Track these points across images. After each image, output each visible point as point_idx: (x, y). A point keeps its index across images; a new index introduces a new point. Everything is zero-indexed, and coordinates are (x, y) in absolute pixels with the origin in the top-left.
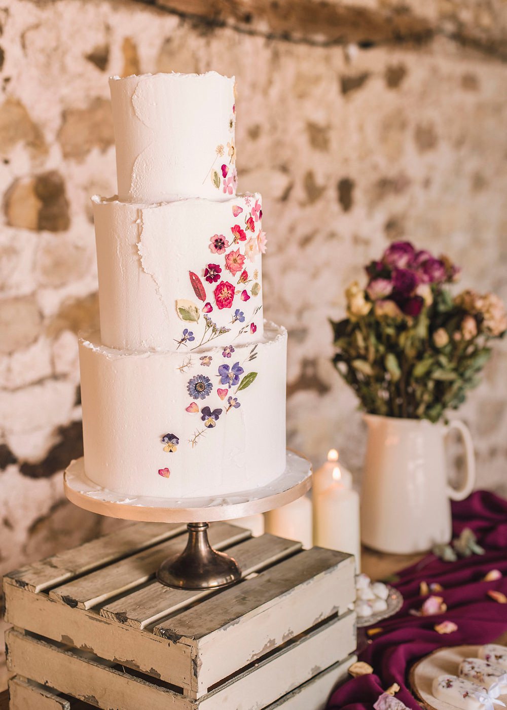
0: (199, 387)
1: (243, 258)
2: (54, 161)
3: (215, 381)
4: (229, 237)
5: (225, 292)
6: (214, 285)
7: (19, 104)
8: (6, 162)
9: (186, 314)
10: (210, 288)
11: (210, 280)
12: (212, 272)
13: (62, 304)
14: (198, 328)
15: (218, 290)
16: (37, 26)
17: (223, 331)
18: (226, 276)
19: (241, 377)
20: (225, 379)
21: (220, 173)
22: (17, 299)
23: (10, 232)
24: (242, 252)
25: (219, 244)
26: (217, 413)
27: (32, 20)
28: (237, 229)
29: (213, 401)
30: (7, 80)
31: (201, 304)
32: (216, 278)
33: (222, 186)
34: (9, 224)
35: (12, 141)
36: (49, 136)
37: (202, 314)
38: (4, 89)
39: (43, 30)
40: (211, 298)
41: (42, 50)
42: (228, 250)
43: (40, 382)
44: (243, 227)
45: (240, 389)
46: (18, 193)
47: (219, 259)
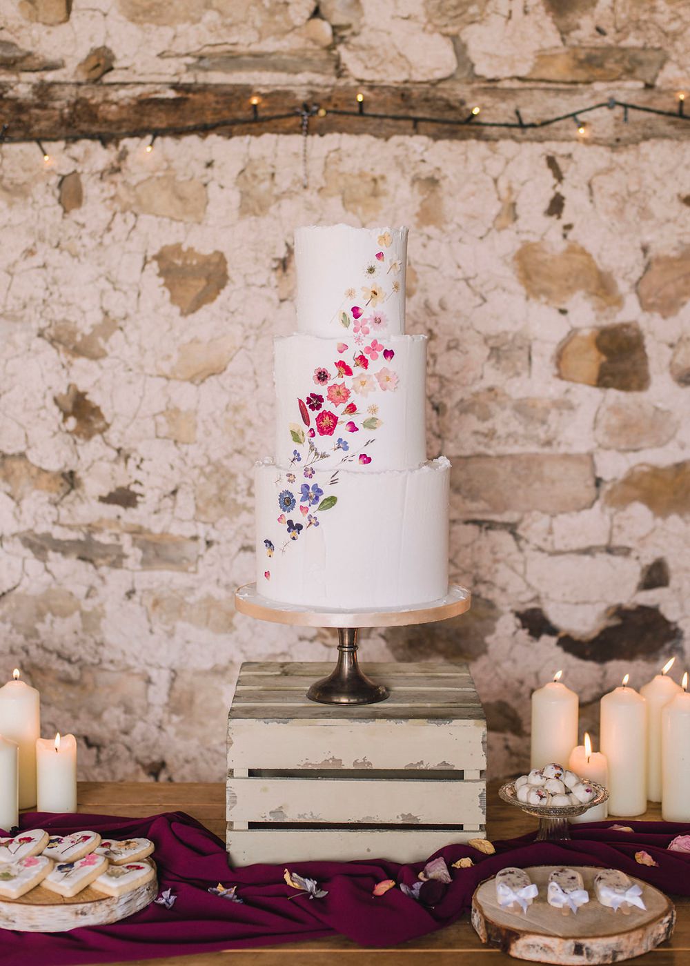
0: (287, 502)
1: (348, 392)
2: (630, 312)
3: (298, 497)
4: (333, 371)
5: (327, 421)
6: (316, 413)
7: (583, 252)
8: (563, 312)
9: (296, 437)
10: (313, 415)
11: (312, 407)
12: (315, 401)
13: (632, 470)
14: (303, 449)
15: (320, 418)
16: (609, 171)
17: (324, 456)
18: (327, 406)
19: (321, 498)
20: (306, 497)
21: (350, 314)
22: (567, 457)
23: (564, 385)
24: (348, 386)
25: (322, 376)
26: (299, 527)
27: (602, 164)
28: (341, 364)
29: (296, 516)
30: (568, 227)
31: (306, 429)
32: (319, 407)
33: (352, 326)
34: (560, 376)
35: (570, 289)
36: (623, 287)
37: (307, 436)
38: (565, 236)
39: (618, 175)
40: (313, 425)
41: (614, 195)
42: (330, 383)
43: (588, 551)
44: (350, 363)
45: (320, 509)
46: (575, 344)
47: (321, 390)
